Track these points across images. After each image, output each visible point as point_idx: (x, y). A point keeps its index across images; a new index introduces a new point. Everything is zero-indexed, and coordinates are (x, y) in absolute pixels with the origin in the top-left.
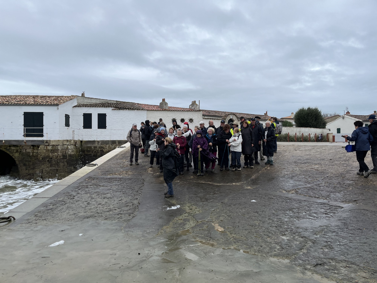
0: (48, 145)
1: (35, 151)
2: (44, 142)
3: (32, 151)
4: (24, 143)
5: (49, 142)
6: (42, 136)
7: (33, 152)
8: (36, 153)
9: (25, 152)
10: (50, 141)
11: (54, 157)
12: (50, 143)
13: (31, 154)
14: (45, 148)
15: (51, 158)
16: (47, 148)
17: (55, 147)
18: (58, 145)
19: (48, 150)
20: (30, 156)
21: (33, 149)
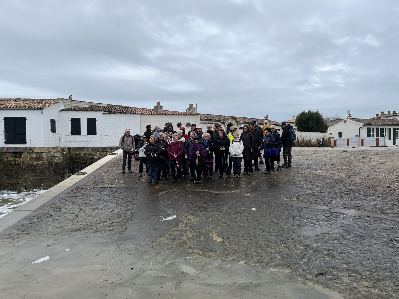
0: (32, 153)
1: (17, 159)
2: (27, 150)
3: (14, 159)
4: (5, 151)
6: (25, 142)
7: (15, 160)
8: (19, 161)
9: (6, 161)
10: (34, 148)
11: (39, 165)
12: (34, 150)
13: (13, 163)
14: (29, 156)
15: (36, 167)
16: (30, 155)
17: (40, 155)
18: (43, 153)
19: (32, 158)
20: (12, 165)
21: (15, 157)
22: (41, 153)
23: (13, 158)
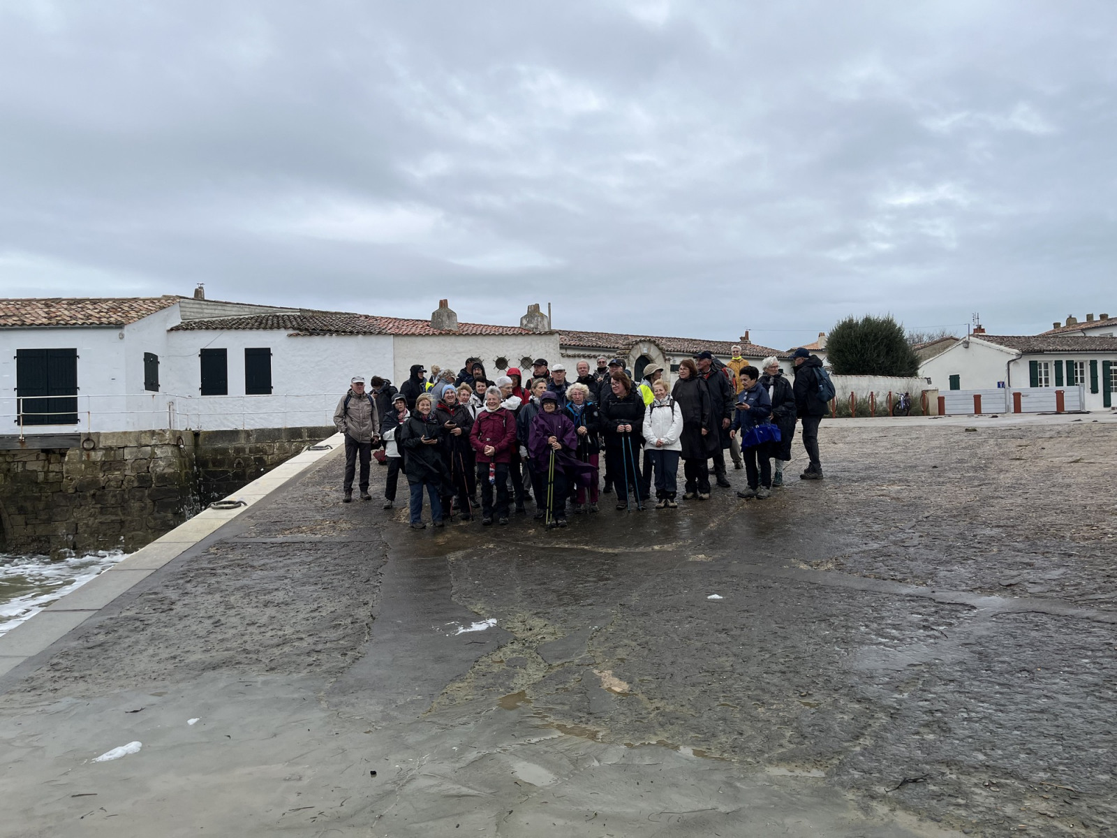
0: (94, 449)
1: (52, 467)
2: (79, 440)
3: (43, 467)
4: (19, 444)
5: (95, 439)
6: (74, 420)
7: (46, 469)
8: (56, 472)
9: (22, 472)
10: (98, 434)
11: (112, 483)
12: (99, 442)
13: (41, 477)
14: (84, 458)
15: (104, 488)
16: (88, 456)
17: (115, 454)
18: (123, 448)
19: (94, 463)
20: (37, 483)
21: (46, 462)
22: (119, 448)
23: (41, 463)
